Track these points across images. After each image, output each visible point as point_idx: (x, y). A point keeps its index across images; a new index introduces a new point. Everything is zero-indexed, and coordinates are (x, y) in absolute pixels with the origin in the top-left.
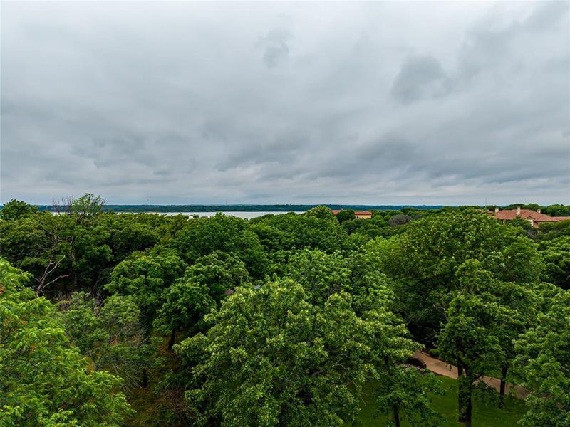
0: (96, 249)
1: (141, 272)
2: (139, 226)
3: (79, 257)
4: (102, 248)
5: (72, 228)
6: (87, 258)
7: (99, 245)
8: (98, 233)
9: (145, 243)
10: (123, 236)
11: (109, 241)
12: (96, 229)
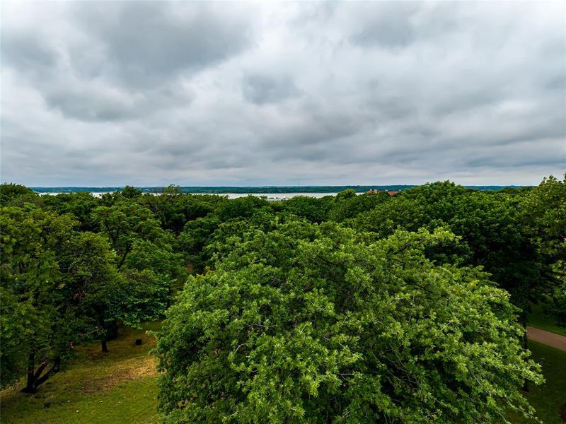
0: (177, 215)
1: (199, 226)
2: (202, 203)
3: (167, 220)
4: (180, 215)
5: (164, 203)
6: (172, 220)
7: (178, 213)
8: (178, 206)
9: (203, 212)
10: (193, 209)
11: (185, 211)
12: (177, 204)
